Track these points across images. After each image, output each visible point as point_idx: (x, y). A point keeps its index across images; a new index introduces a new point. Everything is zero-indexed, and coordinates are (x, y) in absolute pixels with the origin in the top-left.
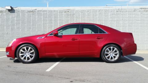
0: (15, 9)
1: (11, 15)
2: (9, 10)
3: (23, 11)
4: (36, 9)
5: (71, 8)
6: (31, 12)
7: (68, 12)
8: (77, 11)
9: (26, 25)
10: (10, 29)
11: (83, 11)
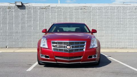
0: (25, 5)
1: (20, 12)
2: (18, 6)
3: (35, 8)
4: (49, 6)
5: (88, 5)
6: (44, 9)
7: (85, 9)
8: (94, 8)
9: (38, 23)
10: (20, 28)
11: (100, 9)
